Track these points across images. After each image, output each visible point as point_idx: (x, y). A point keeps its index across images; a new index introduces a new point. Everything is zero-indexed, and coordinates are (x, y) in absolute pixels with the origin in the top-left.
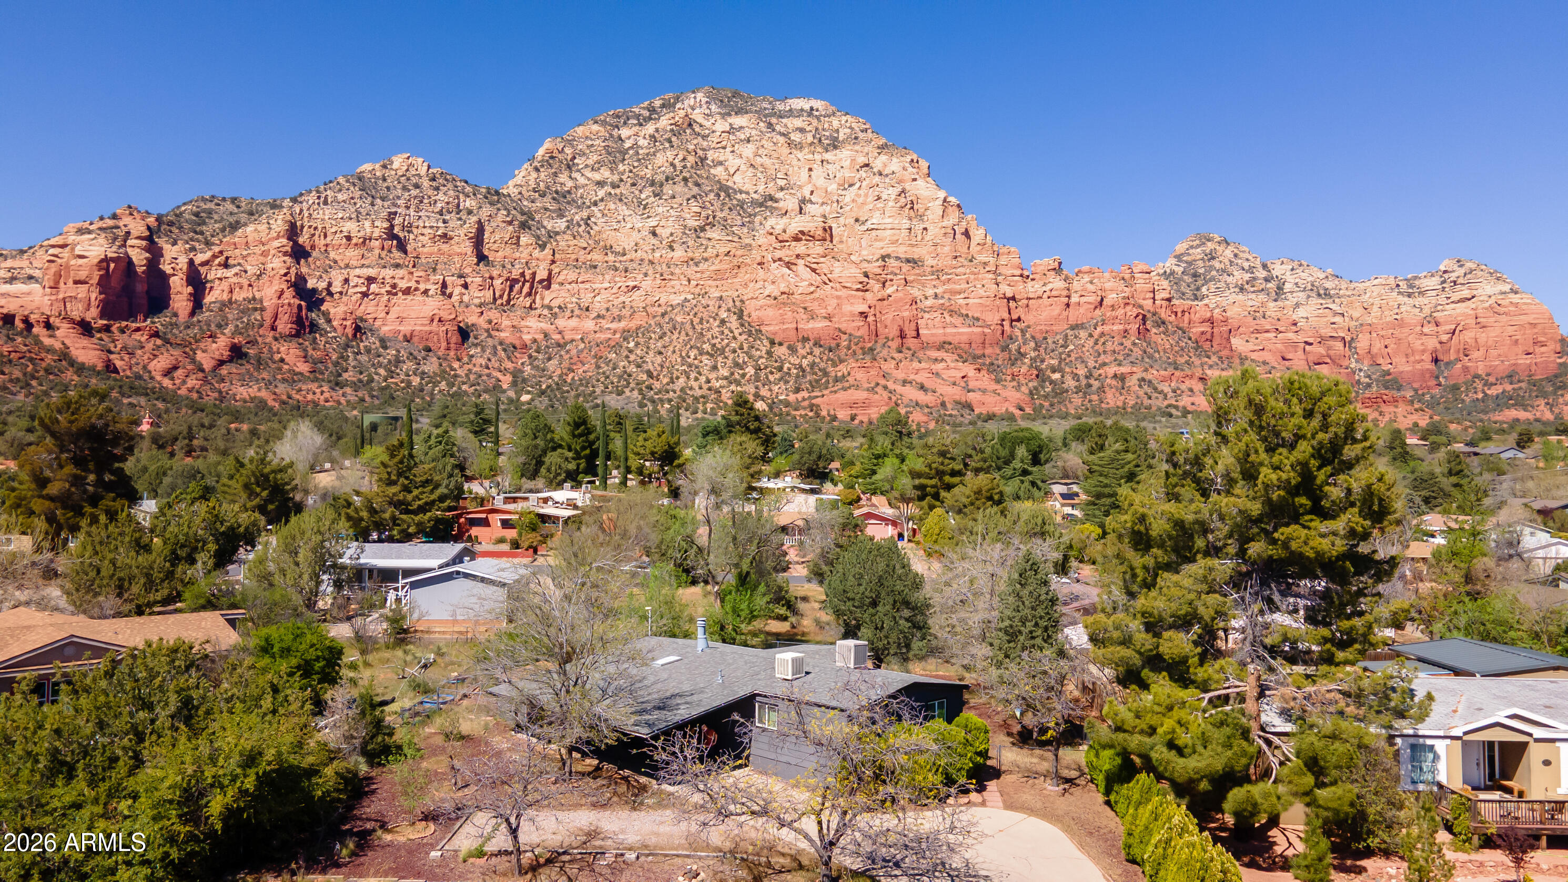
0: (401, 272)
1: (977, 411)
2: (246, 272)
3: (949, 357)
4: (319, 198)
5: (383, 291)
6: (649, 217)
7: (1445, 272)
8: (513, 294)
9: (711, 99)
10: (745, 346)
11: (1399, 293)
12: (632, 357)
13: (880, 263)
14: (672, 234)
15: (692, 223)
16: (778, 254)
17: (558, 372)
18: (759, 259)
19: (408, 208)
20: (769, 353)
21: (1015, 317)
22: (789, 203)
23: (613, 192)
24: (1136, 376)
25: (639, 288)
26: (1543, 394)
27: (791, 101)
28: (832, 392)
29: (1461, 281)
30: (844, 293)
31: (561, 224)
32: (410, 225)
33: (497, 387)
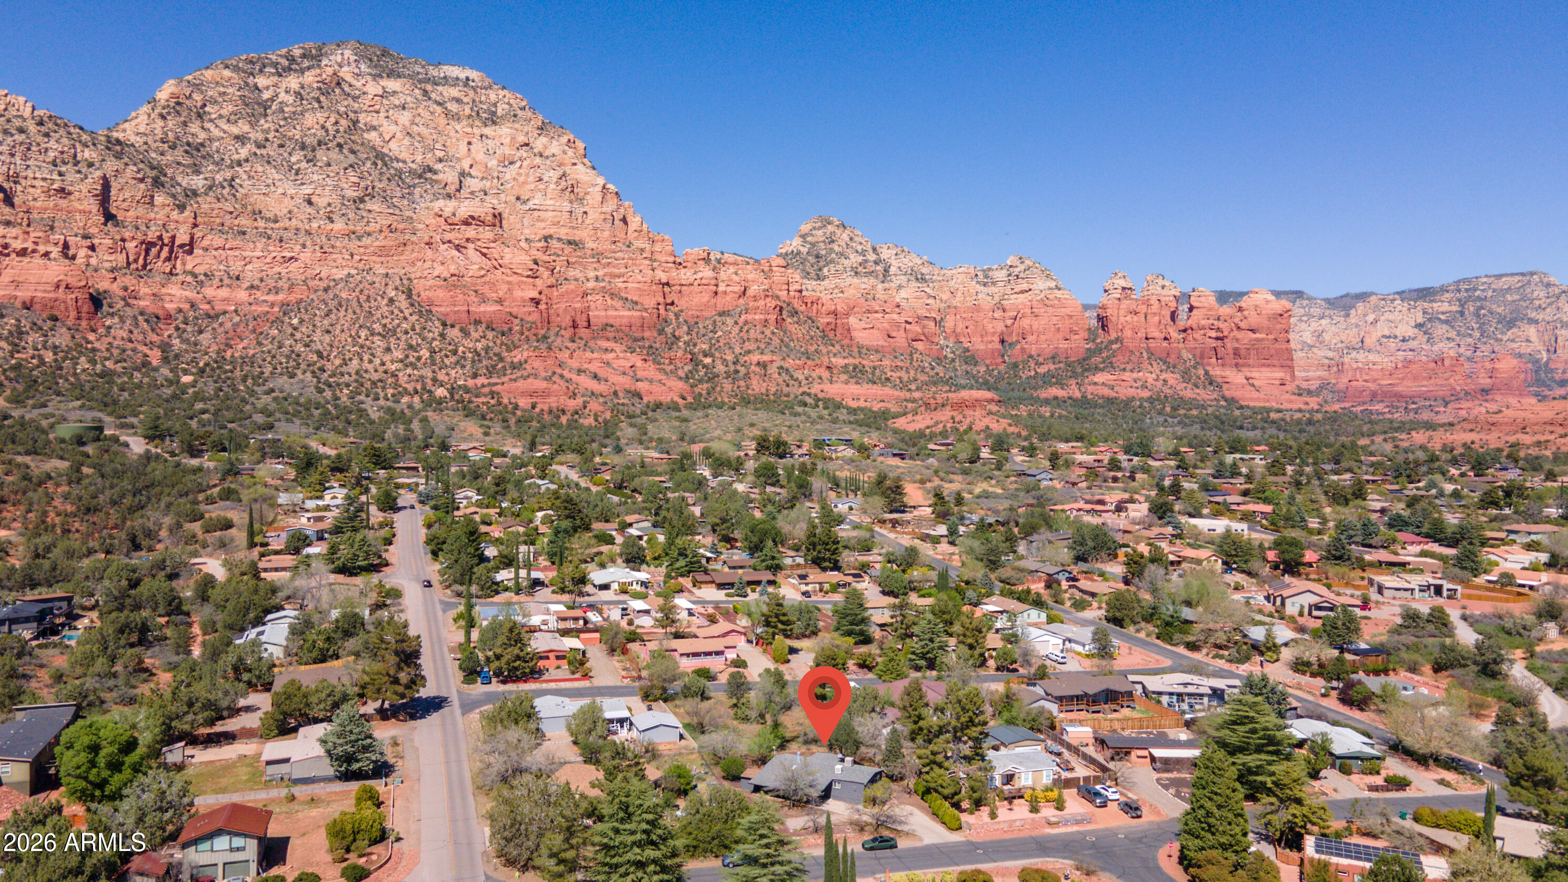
0: (14, 231)
1: (645, 400)
3: (618, 347)
6: (302, 184)
7: (1011, 266)
8: (149, 258)
9: (362, 55)
10: (417, 327)
11: (977, 282)
12: (298, 336)
13: (543, 244)
14: (329, 205)
15: (351, 193)
16: (448, 236)
17: (214, 348)
18: (427, 239)
19: (13, 155)
20: (442, 335)
21: (669, 301)
22: (449, 176)
23: (258, 152)
24: (776, 365)
25: (296, 260)
26: (1075, 375)
27: (445, 68)
28: (511, 380)
29: (1021, 275)
30: (514, 279)
31: (198, 182)
32: (17, 175)
33: (146, 364)
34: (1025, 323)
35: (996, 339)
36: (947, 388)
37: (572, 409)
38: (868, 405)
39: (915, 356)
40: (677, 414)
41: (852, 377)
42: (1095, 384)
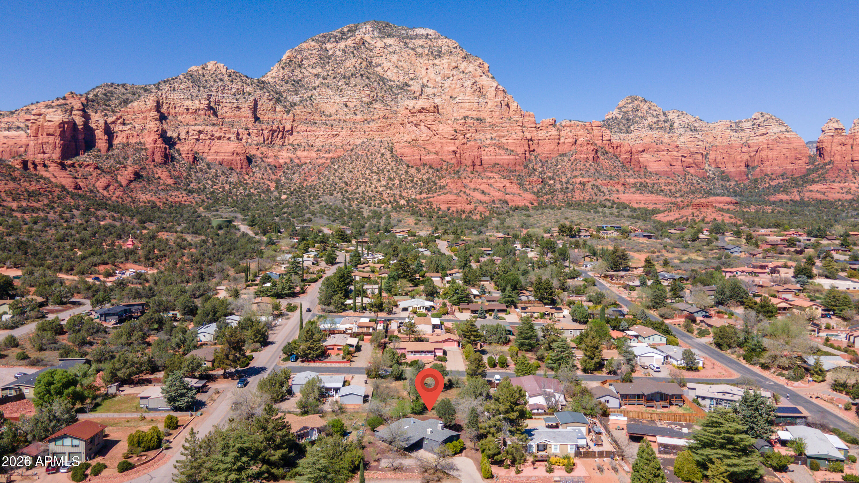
0: (216, 128)
1: (510, 205)
2: (135, 127)
3: (497, 176)
4: (171, 87)
5: (207, 138)
6: (343, 96)
7: (755, 119)
8: (273, 138)
9: (375, 28)
10: (394, 168)
11: (731, 130)
12: (337, 174)
13: (463, 121)
14: (355, 106)
15: (366, 100)
16: (411, 119)
17: (299, 181)
18: (401, 121)
19: (217, 92)
20: (407, 172)
21: (532, 149)
22: (416, 87)
23: (324, 82)
24: (591, 183)
25: (339, 135)
26: (797, 185)
27: (416, 30)
28: (438, 195)
29: (762, 124)
30: (444, 140)
31: (297, 99)
32: (219, 101)
33: (268, 190)
34: (763, 154)
35: (743, 164)
36: (701, 195)
37: (468, 210)
38: (646, 206)
39: (687, 177)
40: (526, 212)
41: (638, 190)
42: (811, 191)
